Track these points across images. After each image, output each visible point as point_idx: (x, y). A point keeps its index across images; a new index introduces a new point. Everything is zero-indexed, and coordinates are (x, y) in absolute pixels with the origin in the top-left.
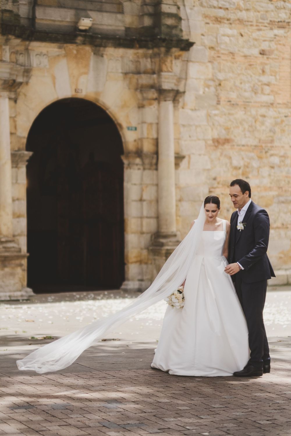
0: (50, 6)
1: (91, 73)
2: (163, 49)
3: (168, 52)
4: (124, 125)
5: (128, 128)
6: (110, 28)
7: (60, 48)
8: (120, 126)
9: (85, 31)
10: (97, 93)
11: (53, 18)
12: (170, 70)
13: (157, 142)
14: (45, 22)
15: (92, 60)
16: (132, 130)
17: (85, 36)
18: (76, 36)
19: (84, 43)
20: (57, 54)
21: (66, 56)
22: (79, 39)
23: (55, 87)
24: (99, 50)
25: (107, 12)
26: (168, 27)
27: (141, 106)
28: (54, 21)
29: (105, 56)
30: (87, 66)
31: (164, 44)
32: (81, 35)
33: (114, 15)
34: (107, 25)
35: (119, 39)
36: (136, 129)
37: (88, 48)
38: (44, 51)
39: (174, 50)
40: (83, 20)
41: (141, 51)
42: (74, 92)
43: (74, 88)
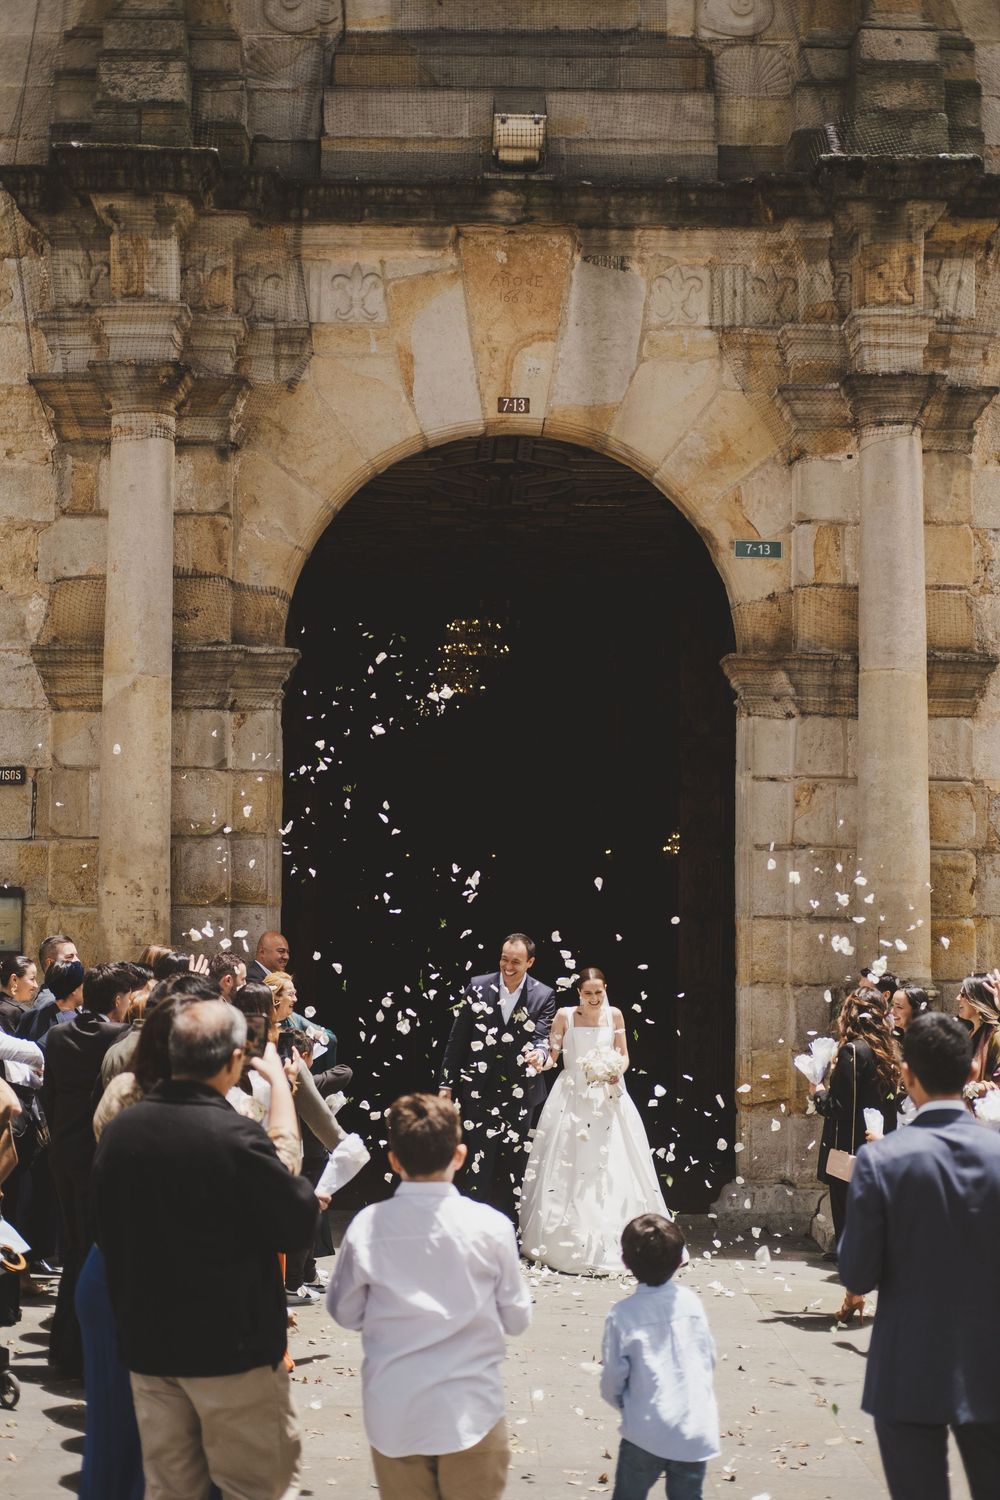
0: (388, 88)
1: (573, 335)
2: (860, 212)
3: (889, 223)
4: (722, 534)
5: (741, 549)
6: (645, 150)
7: (433, 244)
8: (708, 534)
9: (527, 166)
10: (599, 412)
11: (398, 133)
12: (904, 295)
13: (850, 599)
14: (362, 148)
15: (578, 278)
16: (755, 554)
17: (522, 187)
18: (485, 189)
19: (525, 219)
20: (426, 266)
21: (460, 273)
22: (503, 202)
23: (410, 393)
24: (605, 247)
25: (635, 90)
26: (889, 116)
27: (795, 457)
28: (403, 141)
29: (635, 267)
30: (556, 305)
32: (503, 185)
33: (668, 102)
34: (635, 142)
36: (776, 550)
37: (559, 242)
38: (370, 260)
39: (914, 210)
40: (504, 121)
41: (788, 233)
42: (493, 413)
43: (493, 392)
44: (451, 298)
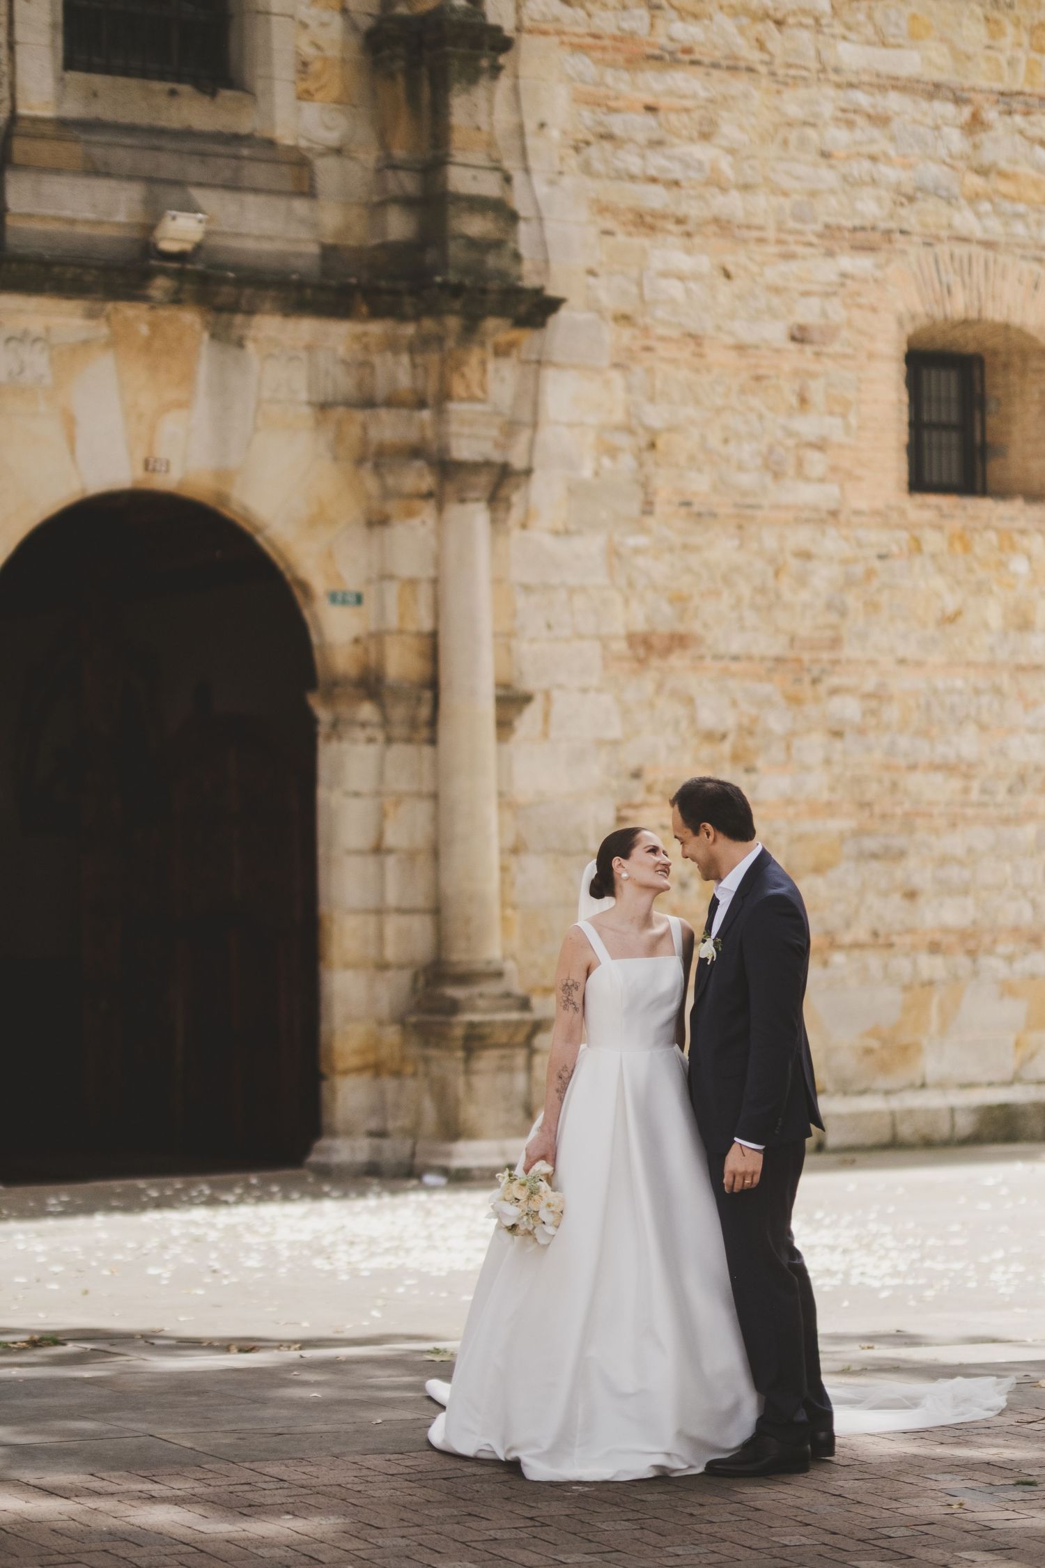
0: (57, 171)
1: (202, 405)
2: (453, 323)
3: (471, 330)
4: (319, 585)
5: (333, 598)
6: (266, 246)
7: (91, 315)
8: (305, 588)
9: (180, 256)
10: (223, 475)
11: (67, 213)
12: (479, 393)
13: (432, 646)
14: (37, 226)
15: (206, 354)
16: (344, 602)
17: (180, 275)
18: (147, 275)
19: (176, 300)
20: (83, 335)
21: (112, 343)
22: (160, 286)
23: (72, 451)
24: (229, 326)
25: (256, 191)
26: (472, 243)
27: (377, 521)
28: (72, 222)
29: (250, 346)
30: (188, 378)
31: (457, 305)
32: (164, 272)
33: (281, 204)
34: (258, 238)
35: (300, 285)
36: (359, 599)
37: (190, 318)
38: (36, 325)
39: (491, 324)
40: (174, 218)
41: (376, 328)
42: (140, 473)
43: (140, 455)
44: (103, 366)
